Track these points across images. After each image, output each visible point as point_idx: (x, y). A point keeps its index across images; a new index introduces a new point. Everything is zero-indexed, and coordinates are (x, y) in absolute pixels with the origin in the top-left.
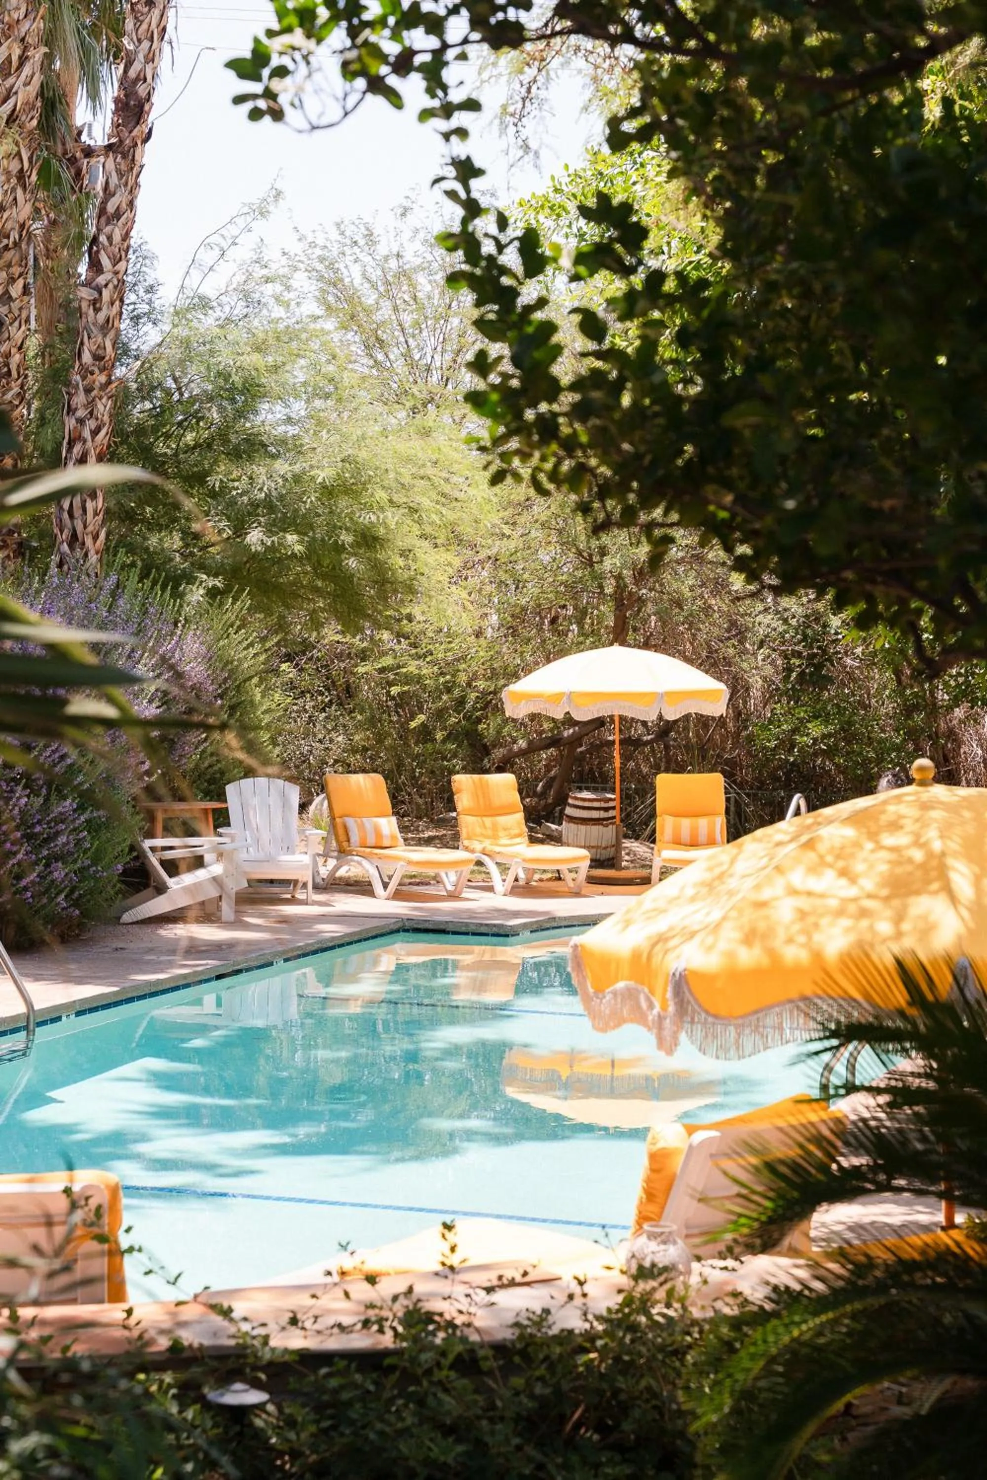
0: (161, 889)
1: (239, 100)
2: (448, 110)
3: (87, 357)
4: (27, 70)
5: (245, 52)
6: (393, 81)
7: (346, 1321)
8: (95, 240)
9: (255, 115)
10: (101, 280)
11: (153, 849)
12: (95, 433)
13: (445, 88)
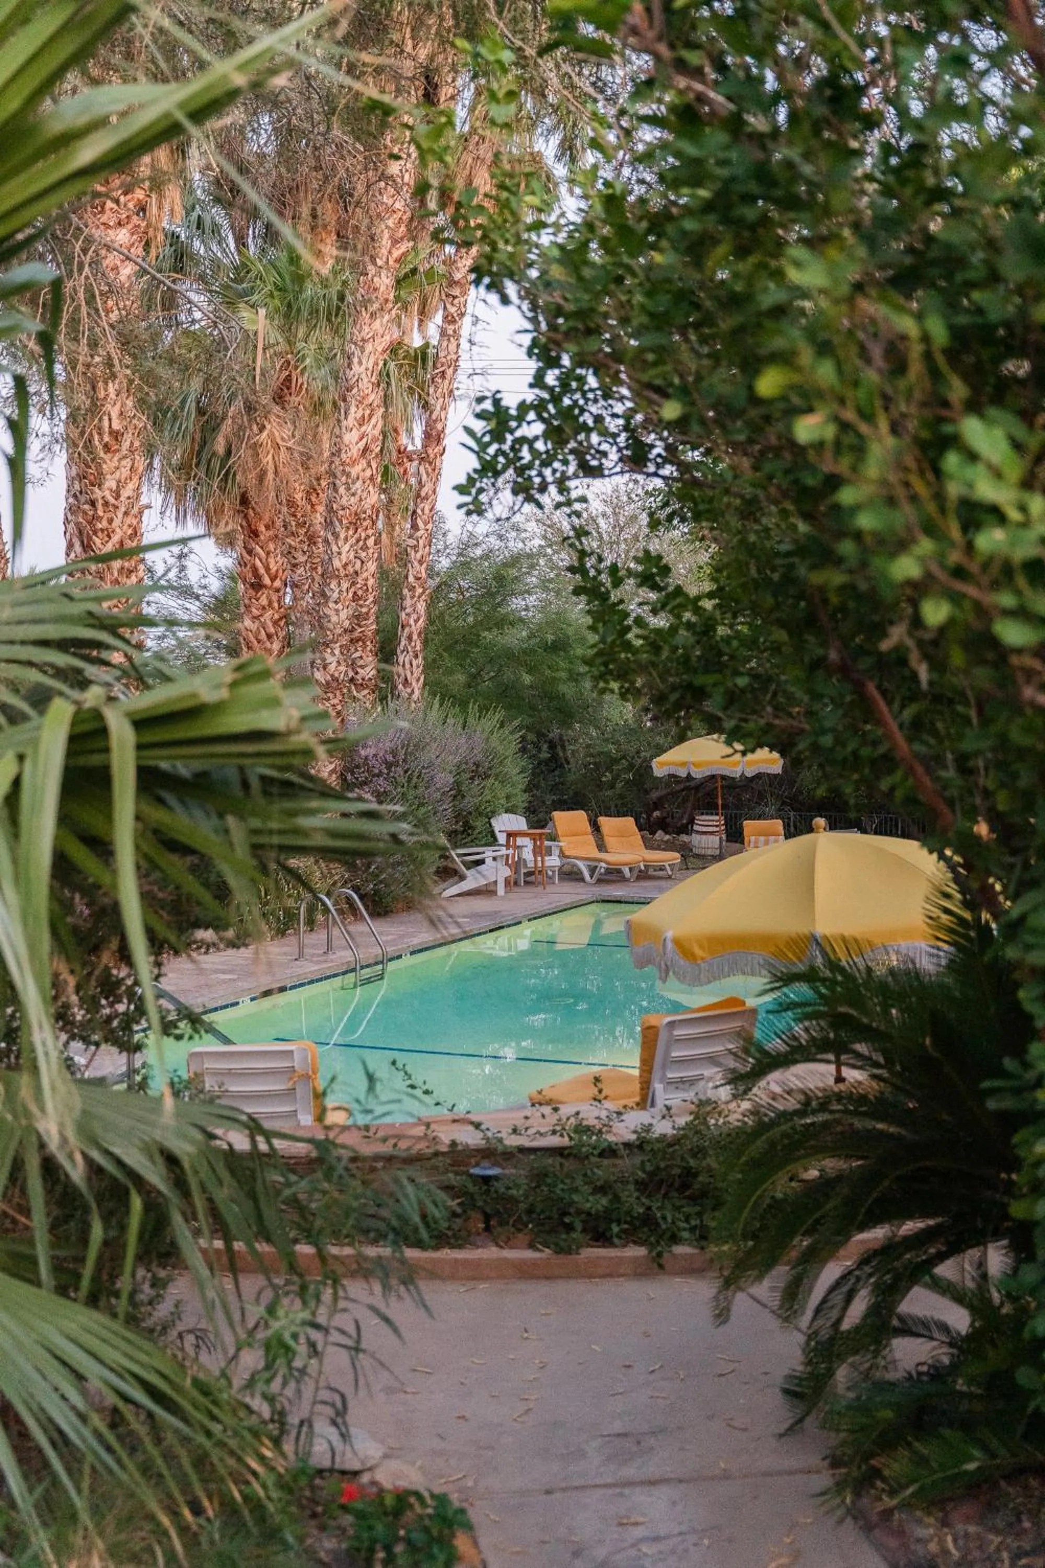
0: (462, 878)
1: (460, 507)
2: (569, 503)
3: (411, 579)
4: (373, 421)
5: (463, 480)
6: (537, 496)
7: (543, 1130)
8: (414, 512)
9: (469, 513)
10: (419, 534)
11: (459, 855)
12: (416, 621)
13: (568, 490)
